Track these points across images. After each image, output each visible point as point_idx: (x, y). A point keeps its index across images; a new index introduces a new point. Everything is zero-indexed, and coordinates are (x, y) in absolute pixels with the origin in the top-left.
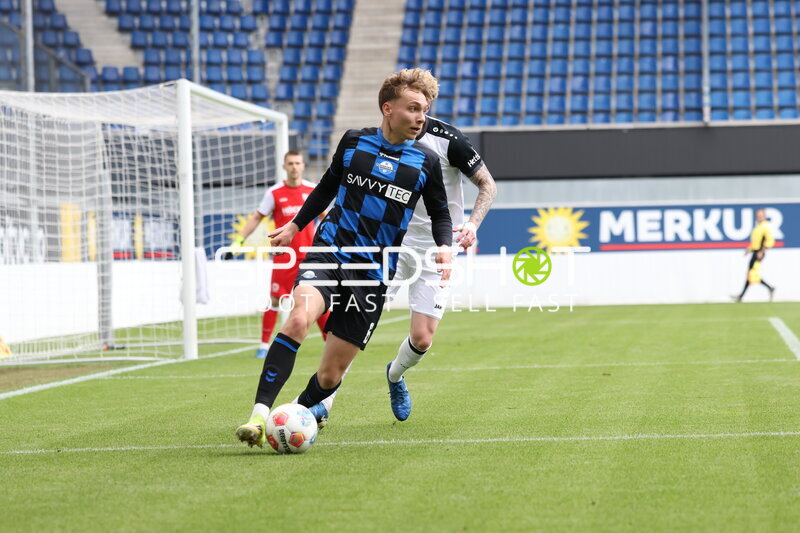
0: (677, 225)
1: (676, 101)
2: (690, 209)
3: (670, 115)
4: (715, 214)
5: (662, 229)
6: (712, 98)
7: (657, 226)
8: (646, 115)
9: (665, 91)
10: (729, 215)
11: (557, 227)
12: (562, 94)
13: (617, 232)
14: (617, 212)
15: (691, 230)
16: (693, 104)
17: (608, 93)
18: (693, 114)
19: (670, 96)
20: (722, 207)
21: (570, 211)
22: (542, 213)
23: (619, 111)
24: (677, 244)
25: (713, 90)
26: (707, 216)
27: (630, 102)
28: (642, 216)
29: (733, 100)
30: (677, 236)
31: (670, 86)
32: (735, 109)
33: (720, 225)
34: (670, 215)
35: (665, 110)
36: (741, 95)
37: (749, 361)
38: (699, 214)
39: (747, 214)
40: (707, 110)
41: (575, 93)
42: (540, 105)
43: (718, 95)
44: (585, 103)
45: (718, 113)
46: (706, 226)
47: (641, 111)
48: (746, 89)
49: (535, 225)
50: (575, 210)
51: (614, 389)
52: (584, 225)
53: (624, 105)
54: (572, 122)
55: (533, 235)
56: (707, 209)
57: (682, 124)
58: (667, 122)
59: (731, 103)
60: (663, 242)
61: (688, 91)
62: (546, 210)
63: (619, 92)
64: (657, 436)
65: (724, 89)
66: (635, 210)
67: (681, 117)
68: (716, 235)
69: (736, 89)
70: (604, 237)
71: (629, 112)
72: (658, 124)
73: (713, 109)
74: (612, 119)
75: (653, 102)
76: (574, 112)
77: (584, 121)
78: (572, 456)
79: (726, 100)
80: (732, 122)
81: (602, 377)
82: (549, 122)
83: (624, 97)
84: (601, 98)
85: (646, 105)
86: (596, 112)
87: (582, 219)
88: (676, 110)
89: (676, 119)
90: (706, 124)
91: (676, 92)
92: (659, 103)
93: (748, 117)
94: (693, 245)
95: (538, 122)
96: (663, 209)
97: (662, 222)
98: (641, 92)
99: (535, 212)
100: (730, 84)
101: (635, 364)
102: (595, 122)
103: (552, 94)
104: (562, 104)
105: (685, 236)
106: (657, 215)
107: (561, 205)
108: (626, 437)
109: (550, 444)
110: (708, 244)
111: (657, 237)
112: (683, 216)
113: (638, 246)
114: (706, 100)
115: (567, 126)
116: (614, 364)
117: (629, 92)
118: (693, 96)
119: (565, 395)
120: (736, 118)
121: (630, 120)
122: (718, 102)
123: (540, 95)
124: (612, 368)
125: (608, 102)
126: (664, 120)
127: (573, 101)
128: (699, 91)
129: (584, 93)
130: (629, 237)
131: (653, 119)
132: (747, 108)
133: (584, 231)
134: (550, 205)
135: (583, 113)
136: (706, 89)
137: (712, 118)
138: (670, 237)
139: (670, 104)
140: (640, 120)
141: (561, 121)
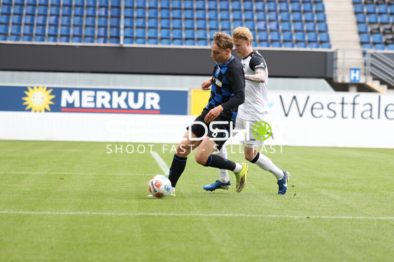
0: (103, 99)
1: (106, 32)
2: (110, 91)
3: (102, 39)
4: (124, 94)
5: (95, 101)
6: (125, 31)
7: (92, 99)
8: (89, 39)
9: (100, 27)
10: (131, 95)
11: (38, 97)
12: (44, 25)
13: (70, 101)
14: (71, 91)
15: (111, 102)
16: (115, 34)
17: (69, 26)
18: (114, 40)
19: (103, 29)
20: (128, 91)
21: (45, 89)
22: (30, 89)
23: (74, 36)
24: (103, 110)
25: (125, 27)
26: (119, 95)
27: (81, 31)
28: (84, 93)
29: (137, 33)
30: (103, 105)
31: (102, 24)
32: (137, 38)
33: (126, 101)
34: (100, 94)
35: (99, 37)
36: (140, 30)
37: (139, 174)
38: (115, 94)
39: (141, 95)
40: (122, 38)
41: (50, 25)
42: (31, 30)
43: (128, 30)
44: (56, 31)
45: (127, 40)
46: (118, 100)
47: (86, 36)
48: (143, 28)
49: (26, 96)
50: (48, 89)
51: (65, 186)
52: (53, 97)
53: (77, 33)
54: (48, 41)
55: (25, 101)
56: (120, 91)
57: (108, 45)
58: (100, 43)
59: (135, 35)
60: (95, 108)
61: (112, 27)
62: (32, 88)
63: (75, 26)
64: (88, 213)
65: (132, 27)
66: (81, 90)
67: (108, 41)
68: (124, 106)
69: (138, 27)
70: (63, 104)
71: (79, 37)
72: (95, 44)
73: (125, 37)
74: (70, 40)
75: (93, 32)
76: (50, 35)
77: (55, 41)
78: (42, 222)
79: (132, 33)
80: (135, 45)
81: (59, 180)
82: (36, 40)
83: (77, 29)
84: (65, 28)
85: (89, 34)
86: (62, 36)
87: (51, 94)
88: (105, 37)
89: (105, 42)
90: (121, 45)
91: (106, 27)
92: (96, 33)
93: (144, 43)
94: (111, 110)
95: (30, 40)
96: (96, 90)
97: (95, 97)
98: (87, 26)
99: (26, 89)
100: (135, 25)
101: (77, 174)
102: (61, 41)
103: (38, 25)
104: (44, 31)
105: (107, 106)
106: (93, 93)
107: (41, 86)
108: (71, 213)
109: (30, 215)
110: (119, 110)
111: (92, 105)
112: (107, 95)
113: (81, 110)
114: (122, 32)
115: (46, 43)
116: (66, 173)
117: (81, 26)
118: (115, 30)
119: (39, 189)
120: (137, 43)
121: (80, 41)
122: (128, 34)
123: (32, 25)
124: (65, 175)
125: (68, 31)
126: (98, 42)
127: (49, 29)
128: (118, 27)
129: (56, 25)
130: (77, 105)
131: (92, 42)
132: (144, 38)
133: (52, 100)
134: (35, 86)
135: (54, 36)
136: (122, 26)
137: (124, 43)
138: (99, 105)
139: (102, 34)
140: (85, 42)
141: (43, 40)
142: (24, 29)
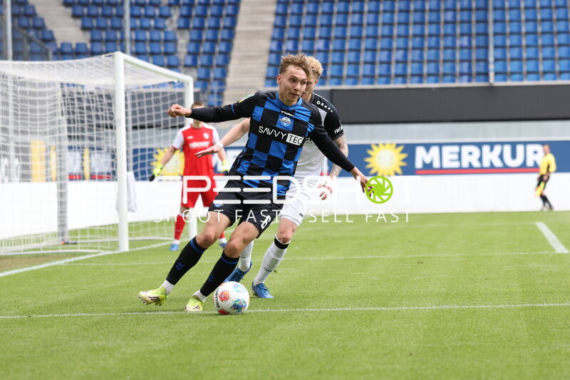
0: (470, 156)
1: (470, 67)
2: (480, 145)
3: (465, 78)
4: (497, 149)
5: (460, 159)
6: (495, 66)
7: (456, 157)
8: (449, 78)
9: (462, 61)
10: (507, 149)
11: (385, 157)
12: (389, 63)
13: (428, 161)
14: (428, 147)
15: (480, 160)
16: (482, 70)
17: (421, 62)
18: (482, 77)
19: (466, 65)
20: (502, 144)
21: (394, 146)
22: (374, 147)
23: (429, 75)
24: (471, 170)
25: (496, 60)
26: (492, 149)
27: (437, 69)
28: (446, 149)
29: (511, 67)
30: (470, 164)
31: (465, 57)
32: (512, 73)
33: (501, 157)
34: (465, 149)
35: (462, 74)
36: (516, 64)
37: (522, 253)
38: (486, 148)
39: (520, 148)
40: (492, 74)
41: (397, 62)
42: (373, 71)
43: (500, 64)
44: (405, 69)
45: (500, 77)
46: (491, 157)
47: (445, 75)
48: (520, 59)
49: (369, 156)
50: (398, 145)
51: (425, 273)
52: (404, 156)
53: (432, 71)
54: (395, 83)
55: (368, 163)
56: (492, 145)
57: (474, 84)
58: (463, 83)
59: (509, 69)
60: (461, 168)
61: (478, 61)
62: (377, 145)
63: (429, 61)
64: (456, 307)
65: (504, 60)
66: (440, 145)
67: (473, 79)
68: (498, 164)
69: (512, 59)
70: (419, 165)
71: (436, 76)
72: (457, 84)
73: (496, 73)
74: (424, 80)
75: (453, 68)
76: (397, 76)
77: (404, 82)
78: (396, 321)
79: (505, 67)
80: (509, 83)
81: (417, 265)
82: (379, 83)
83: (433, 65)
84: (416, 65)
85: (448, 71)
86: (413, 75)
87: (403, 152)
88: (470, 74)
89: (470, 81)
90: (491, 84)
91: (470, 61)
92: (458, 69)
93: (521, 80)
94: (482, 171)
95: (372, 83)
96: (460, 145)
97: (460, 154)
98: (445, 61)
99: (369, 147)
100: (508, 56)
101: (440, 255)
102: (412, 82)
103: (382, 63)
104: (389, 70)
105: (476, 164)
106: (456, 149)
107: (388, 142)
108: (434, 307)
109: (380, 312)
110: (492, 169)
111: (456, 165)
112: (475, 150)
113: (443, 171)
114: (491, 67)
115: (392, 86)
116: (426, 255)
117: (436, 62)
118: (482, 64)
119: (391, 277)
120: (512, 80)
121: (437, 81)
122: (500, 69)
123: (373, 63)
124: (424, 258)
125: (421, 68)
126: (461, 81)
127: (396, 67)
128: (486, 61)
129: (405, 62)
130: (436, 165)
131: (453, 81)
132: (520, 73)
133: (404, 160)
134: (380, 142)
135: (403, 76)
136: (491, 59)
137: (496, 80)
138: (465, 165)
139: (465, 70)
140: (444, 82)
141: (388, 82)
142: (363, 70)
